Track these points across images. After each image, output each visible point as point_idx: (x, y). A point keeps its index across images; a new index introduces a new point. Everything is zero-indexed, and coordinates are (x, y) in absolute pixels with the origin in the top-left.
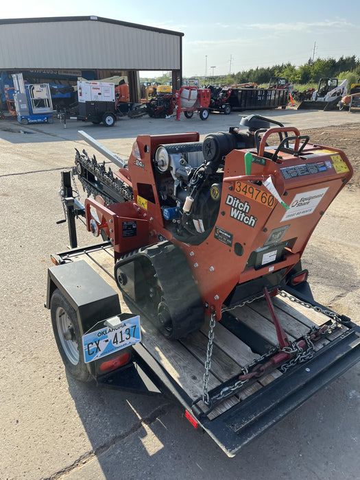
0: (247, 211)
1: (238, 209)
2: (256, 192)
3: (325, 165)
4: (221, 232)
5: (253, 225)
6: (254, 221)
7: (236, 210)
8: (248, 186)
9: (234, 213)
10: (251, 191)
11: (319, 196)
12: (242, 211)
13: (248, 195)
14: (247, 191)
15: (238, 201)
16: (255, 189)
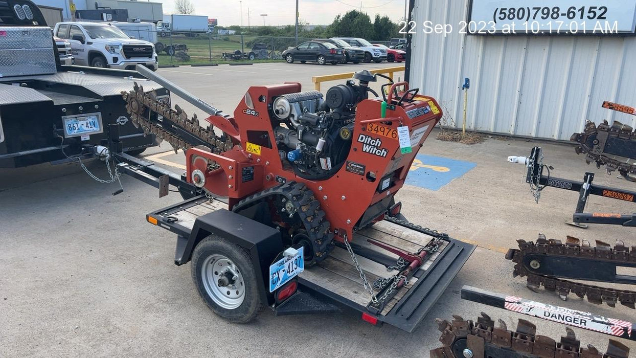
0: (379, 145)
1: (370, 145)
2: (386, 131)
3: (427, 109)
4: (352, 165)
5: (384, 156)
6: (386, 153)
7: (368, 146)
8: (380, 127)
9: (366, 148)
10: (382, 129)
11: (422, 132)
12: (374, 146)
13: (380, 133)
14: (379, 130)
15: (370, 139)
16: (385, 128)
